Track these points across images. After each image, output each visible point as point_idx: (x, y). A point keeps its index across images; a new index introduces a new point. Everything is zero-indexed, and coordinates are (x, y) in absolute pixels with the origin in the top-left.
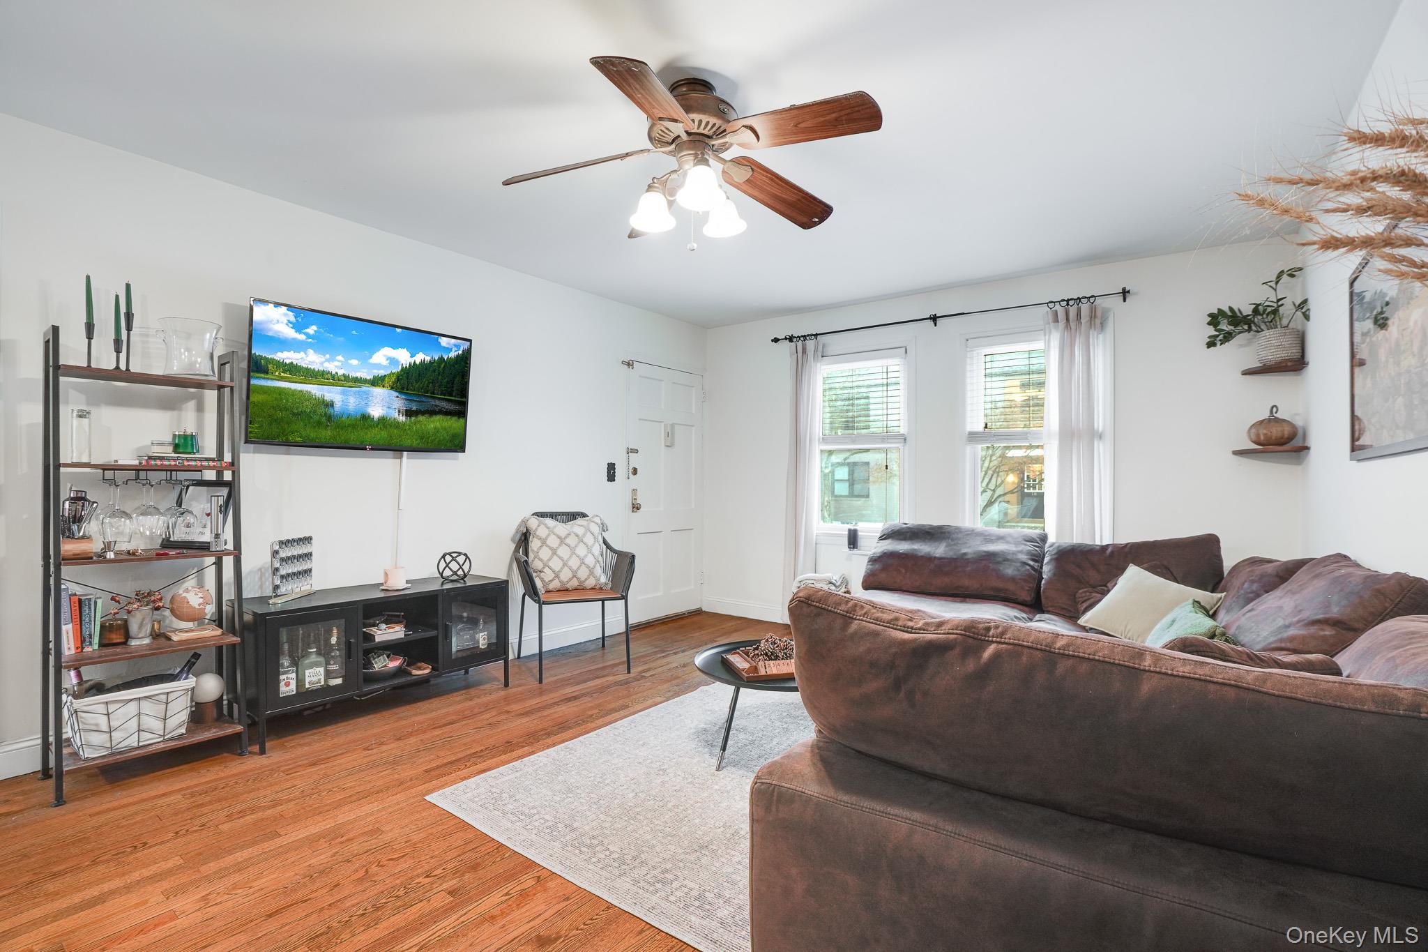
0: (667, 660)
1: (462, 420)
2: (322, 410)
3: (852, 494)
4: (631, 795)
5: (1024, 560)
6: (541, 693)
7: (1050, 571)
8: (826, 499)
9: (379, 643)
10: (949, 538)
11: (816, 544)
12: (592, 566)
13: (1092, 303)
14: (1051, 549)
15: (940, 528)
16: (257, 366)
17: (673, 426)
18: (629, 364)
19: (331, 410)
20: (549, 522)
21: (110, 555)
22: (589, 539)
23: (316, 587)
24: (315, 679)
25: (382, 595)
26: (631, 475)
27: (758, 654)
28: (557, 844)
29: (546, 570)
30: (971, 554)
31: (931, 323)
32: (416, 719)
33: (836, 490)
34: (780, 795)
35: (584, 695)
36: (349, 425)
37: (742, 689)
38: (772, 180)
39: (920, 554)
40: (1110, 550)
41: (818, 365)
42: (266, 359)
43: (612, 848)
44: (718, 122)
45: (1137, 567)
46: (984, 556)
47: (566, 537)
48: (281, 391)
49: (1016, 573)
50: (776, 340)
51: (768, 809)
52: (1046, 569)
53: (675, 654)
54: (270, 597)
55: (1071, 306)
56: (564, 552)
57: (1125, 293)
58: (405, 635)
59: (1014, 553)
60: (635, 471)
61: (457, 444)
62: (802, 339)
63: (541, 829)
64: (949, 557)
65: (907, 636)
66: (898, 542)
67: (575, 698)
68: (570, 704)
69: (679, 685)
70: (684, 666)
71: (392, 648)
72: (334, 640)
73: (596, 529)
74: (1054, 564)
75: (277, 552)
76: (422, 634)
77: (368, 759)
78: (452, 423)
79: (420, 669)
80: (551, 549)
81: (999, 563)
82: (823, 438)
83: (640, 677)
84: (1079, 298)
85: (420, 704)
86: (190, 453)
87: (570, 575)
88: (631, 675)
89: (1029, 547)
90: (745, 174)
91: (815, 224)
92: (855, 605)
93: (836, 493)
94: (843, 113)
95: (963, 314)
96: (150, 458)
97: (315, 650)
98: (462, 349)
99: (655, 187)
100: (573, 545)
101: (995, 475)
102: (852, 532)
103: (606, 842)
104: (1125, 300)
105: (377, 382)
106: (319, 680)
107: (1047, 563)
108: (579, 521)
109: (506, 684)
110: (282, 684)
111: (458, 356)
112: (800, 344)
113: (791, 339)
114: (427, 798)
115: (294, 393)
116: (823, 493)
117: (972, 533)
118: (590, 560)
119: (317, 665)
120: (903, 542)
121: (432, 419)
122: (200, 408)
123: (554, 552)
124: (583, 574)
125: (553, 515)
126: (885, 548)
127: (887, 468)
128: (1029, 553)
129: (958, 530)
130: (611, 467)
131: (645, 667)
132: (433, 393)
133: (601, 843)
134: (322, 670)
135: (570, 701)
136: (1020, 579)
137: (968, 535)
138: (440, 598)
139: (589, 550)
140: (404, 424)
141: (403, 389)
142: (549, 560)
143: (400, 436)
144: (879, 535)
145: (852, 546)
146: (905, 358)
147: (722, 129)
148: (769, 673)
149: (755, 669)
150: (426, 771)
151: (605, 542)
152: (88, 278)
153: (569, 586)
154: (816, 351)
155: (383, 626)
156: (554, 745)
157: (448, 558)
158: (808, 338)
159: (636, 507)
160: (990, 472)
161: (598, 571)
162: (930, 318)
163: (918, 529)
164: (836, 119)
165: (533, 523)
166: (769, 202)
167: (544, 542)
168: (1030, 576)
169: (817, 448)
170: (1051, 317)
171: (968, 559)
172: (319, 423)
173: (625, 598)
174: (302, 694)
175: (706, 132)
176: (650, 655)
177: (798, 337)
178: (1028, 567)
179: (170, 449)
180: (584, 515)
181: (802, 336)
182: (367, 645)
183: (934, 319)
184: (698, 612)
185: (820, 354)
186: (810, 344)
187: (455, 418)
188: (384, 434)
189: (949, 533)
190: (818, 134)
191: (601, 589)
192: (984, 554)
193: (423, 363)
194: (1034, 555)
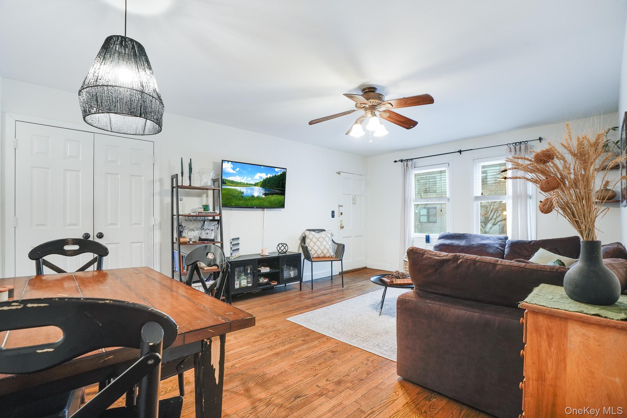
0: (355, 284)
1: (283, 196)
2: (240, 195)
3: (429, 222)
4: (352, 321)
5: (497, 247)
6: (312, 293)
7: (507, 251)
8: (417, 224)
9: (262, 273)
10: (466, 238)
11: (413, 241)
12: (328, 249)
13: (526, 144)
14: (508, 242)
15: (463, 234)
16: (224, 182)
17: (355, 196)
18: (339, 173)
19: (243, 195)
20: (312, 232)
21: (191, 242)
22: (327, 239)
23: (240, 255)
24: (244, 284)
25: (261, 257)
26: (340, 215)
27: (393, 277)
28: (331, 331)
29: (312, 250)
30: (475, 244)
31: (459, 153)
32: (274, 299)
33: (421, 220)
34: (405, 301)
35: (328, 294)
36: (248, 199)
37: (388, 288)
38: (396, 116)
39: (455, 245)
40: (533, 242)
41: (413, 171)
42: (225, 179)
43: (348, 333)
44: (379, 101)
45: (543, 249)
46: (480, 245)
47: (319, 239)
48: (229, 189)
49: (494, 252)
50: (396, 162)
51: (402, 305)
52: (506, 250)
53: (359, 282)
54: (230, 257)
55: (517, 145)
56: (318, 243)
57: (540, 139)
58: (270, 271)
59: (493, 244)
60: (342, 214)
61: (281, 205)
62: (406, 161)
63: (325, 328)
64: (466, 245)
65: (439, 258)
66: (446, 240)
67: (326, 294)
68: (325, 296)
69: (362, 291)
70: (363, 286)
71: (265, 275)
72: (249, 271)
73: (329, 235)
74: (509, 248)
75: (231, 242)
76: (274, 271)
77: (264, 309)
78: (279, 197)
79: (273, 282)
80: (314, 242)
81: (486, 248)
82: (415, 200)
83: (347, 289)
84: (520, 142)
85: (273, 295)
86: (207, 211)
87: (321, 252)
88: (344, 288)
89: (500, 242)
90: (388, 114)
91: (412, 128)
92: (425, 251)
93: (421, 221)
94: (421, 99)
95: (472, 149)
96: (199, 213)
97: (244, 274)
98: (282, 172)
99: (358, 122)
100: (321, 241)
101: (496, 212)
102: (427, 236)
103: (346, 332)
104: (541, 142)
105: (256, 185)
106: (245, 284)
107: (507, 248)
108: (323, 232)
109: (301, 290)
110: (235, 284)
111: (281, 174)
112: (405, 163)
113: (402, 161)
114: (286, 319)
115: (233, 190)
116: (415, 221)
117: (476, 236)
118: (328, 247)
119: (244, 279)
120: (448, 240)
121: (273, 196)
122: (207, 196)
123: (315, 243)
124: (325, 252)
125: (314, 230)
126: (441, 242)
127: (441, 211)
128: (499, 244)
129: (471, 235)
130: (333, 212)
131: (349, 286)
132: (273, 187)
133: (345, 332)
134: (246, 281)
135: (324, 295)
136: (495, 254)
137: (474, 237)
138: (280, 259)
139: (327, 243)
140: (264, 198)
141: (264, 186)
142: (313, 246)
143: (263, 202)
144: (438, 237)
145: (427, 242)
146: (448, 167)
147: (380, 103)
148: (397, 283)
149: (392, 282)
150: (283, 313)
151: (332, 240)
152: (182, 158)
153: (320, 256)
154: (412, 165)
155: (263, 268)
156: (322, 307)
157: (280, 245)
158: (408, 160)
159: (342, 227)
160: (494, 211)
161: (331, 251)
162: (458, 152)
163: (454, 235)
164: (419, 101)
165: (307, 233)
166: (395, 122)
167: (311, 240)
168: (500, 253)
169: (413, 204)
170: (509, 150)
171: (474, 246)
172: (240, 199)
173: (341, 260)
174: (241, 288)
175: (375, 104)
176: (350, 282)
177: (405, 160)
178: (499, 250)
179: (203, 210)
180: (324, 230)
181: (406, 160)
182: (259, 273)
183: (460, 152)
184: (365, 268)
185: (413, 167)
186: (410, 163)
187: (280, 196)
188: (258, 202)
189: (466, 236)
190: (413, 105)
191: (332, 257)
192: (481, 244)
193: (270, 177)
194: (501, 245)
